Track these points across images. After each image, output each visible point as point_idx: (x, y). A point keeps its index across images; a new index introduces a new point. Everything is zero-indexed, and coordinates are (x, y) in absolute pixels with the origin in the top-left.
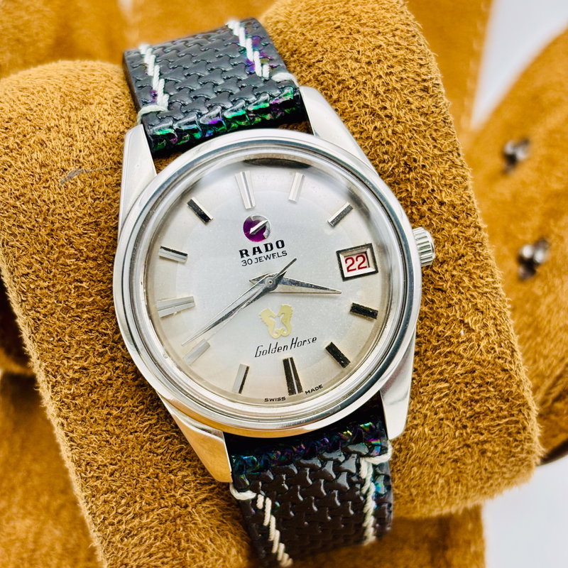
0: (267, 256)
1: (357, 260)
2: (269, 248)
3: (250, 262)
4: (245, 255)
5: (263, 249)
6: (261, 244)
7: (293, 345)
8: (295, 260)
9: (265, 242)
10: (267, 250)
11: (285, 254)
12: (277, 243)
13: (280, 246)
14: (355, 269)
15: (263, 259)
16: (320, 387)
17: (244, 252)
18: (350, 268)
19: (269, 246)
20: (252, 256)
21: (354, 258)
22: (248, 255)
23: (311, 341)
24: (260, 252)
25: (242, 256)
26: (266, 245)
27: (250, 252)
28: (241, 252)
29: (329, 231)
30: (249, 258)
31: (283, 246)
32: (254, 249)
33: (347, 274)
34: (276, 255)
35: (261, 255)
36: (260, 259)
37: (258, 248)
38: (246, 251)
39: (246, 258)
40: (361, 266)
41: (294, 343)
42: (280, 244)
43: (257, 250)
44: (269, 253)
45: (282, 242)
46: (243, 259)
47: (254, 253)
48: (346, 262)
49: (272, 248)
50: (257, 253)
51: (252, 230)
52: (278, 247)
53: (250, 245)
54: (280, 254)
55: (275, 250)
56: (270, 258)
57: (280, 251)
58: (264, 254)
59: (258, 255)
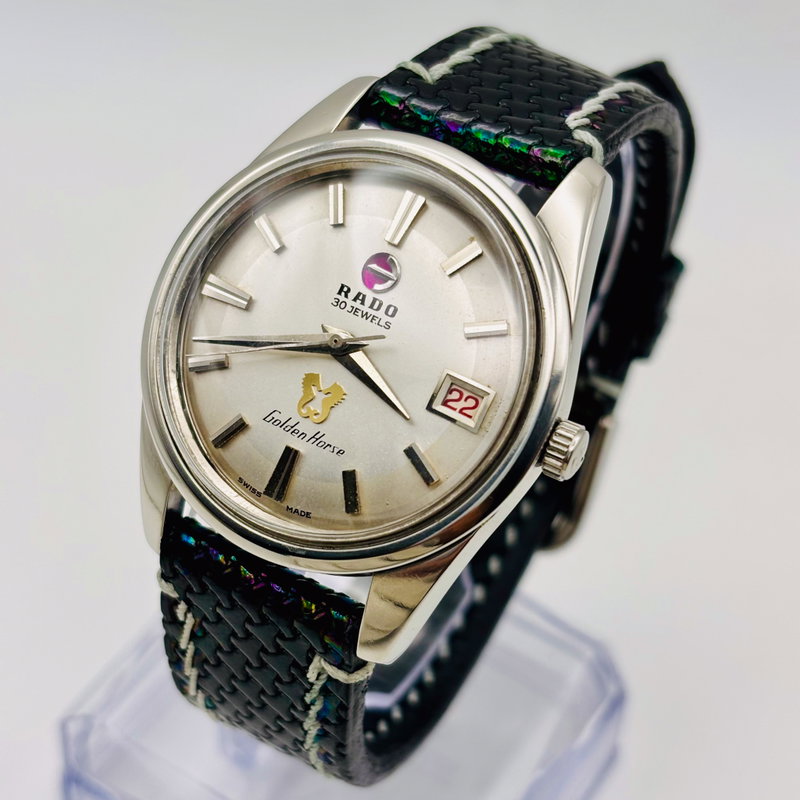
0: (367, 313)
1: (466, 400)
2: (375, 307)
3: (343, 305)
4: (343, 294)
6: (369, 295)
7: (314, 440)
10: (371, 307)
11: (388, 326)
12: (389, 307)
13: (390, 313)
14: (455, 409)
15: (360, 313)
16: (308, 515)
17: (345, 289)
18: (449, 403)
20: (350, 302)
21: (466, 394)
22: (346, 296)
23: (336, 450)
24: (363, 303)
25: (340, 293)
26: (375, 300)
27: (352, 295)
28: (343, 286)
30: (345, 299)
31: (393, 316)
32: (359, 294)
33: (437, 407)
34: (377, 320)
35: (361, 307)
36: (355, 311)
37: (364, 296)
38: (349, 290)
39: (342, 298)
40: (465, 411)
41: (316, 438)
42: (392, 309)
43: (361, 298)
44: (371, 312)
45: (396, 310)
46: (338, 297)
47: (355, 300)
48: (450, 393)
49: (378, 309)
52: (386, 313)
53: (358, 285)
54: (382, 323)
55: (381, 314)
56: (367, 318)
57: (385, 319)
58: (365, 308)
59: (357, 304)
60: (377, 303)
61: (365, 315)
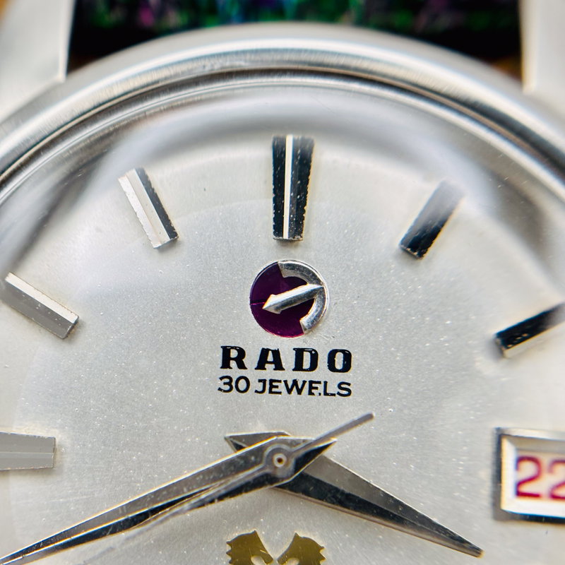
0: (295, 382)
1: (550, 471)
2: (307, 364)
3: (242, 384)
4: (233, 364)
5: (288, 360)
6: (286, 346)
8: (369, 417)
9: (298, 341)
10: (298, 366)
11: (345, 390)
12: (332, 354)
13: (339, 365)
14: (536, 496)
15: (282, 387)
17: (234, 354)
18: (526, 488)
19: (307, 358)
20: (252, 373)
21: (546, 460)
22: (241, 366)
24: (279, 366)
25: (226, 364)
26: (299, 353)
27: (251, 359)
28: (226, 351)
29: (486, 365)
30: (242, 373)
31: (347, 367)
32: (264, 352)
33: (511, 503)
34: (321, 387)
35: (278, 375)
36: (271, 386)
37: (276, 354)
38: (242, 353)
39: (234, 372)
42: (339, 359)
43: (270, 358)
44: (301, 376)
45: (347, 356)
46: (226, 372)
47: (261, 365)
48: (517, 468)
49: (314, 366)
50: (270, 367)
51: (273, 301)
52: (332, 367)
53: (256, 339)
54: (333, 388)
55: (322, 373)
56: (299, 392)
57: (334, 379)
58: (289, 374)
59: (270, 372)
60: (307, 357)
61: (295, 387)
